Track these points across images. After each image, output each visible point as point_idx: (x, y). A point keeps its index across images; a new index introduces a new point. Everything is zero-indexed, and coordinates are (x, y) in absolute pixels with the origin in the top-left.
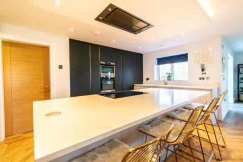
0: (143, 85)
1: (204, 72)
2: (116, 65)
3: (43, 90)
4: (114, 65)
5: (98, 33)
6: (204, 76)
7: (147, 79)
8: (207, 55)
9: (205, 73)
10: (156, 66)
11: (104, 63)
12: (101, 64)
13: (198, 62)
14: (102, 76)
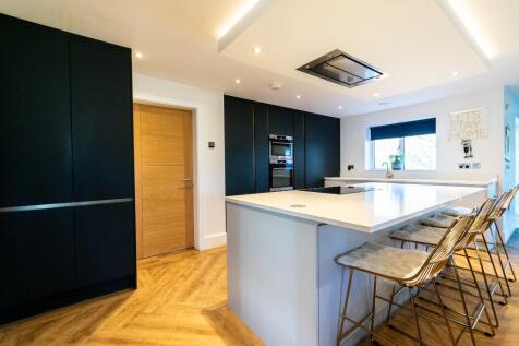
0: (341, 178)
1: (469, 154)
2: (294, 141)
3: (183, 185)
4: (290, 141)
5: (278, 85)
6: (468, 161)
7: (350, 168)
8: (477, 121)
9: (471, 156)
10: (368, 143)
11: (275, 137)
12: (270, 139)
13: (458, 135)
14: (272, 162)
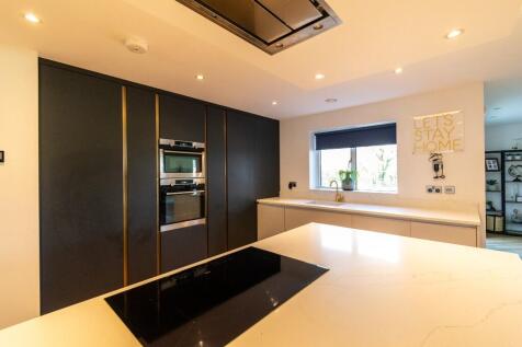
1: (439, 173)
2: (208, 150)
4: (201, 150)
5: (142, 43)
6: (439, 183)
8: (448, 129)
9: (443, 177)
11: (172, 143)
12: (161, 146)
13: (425, 147)
